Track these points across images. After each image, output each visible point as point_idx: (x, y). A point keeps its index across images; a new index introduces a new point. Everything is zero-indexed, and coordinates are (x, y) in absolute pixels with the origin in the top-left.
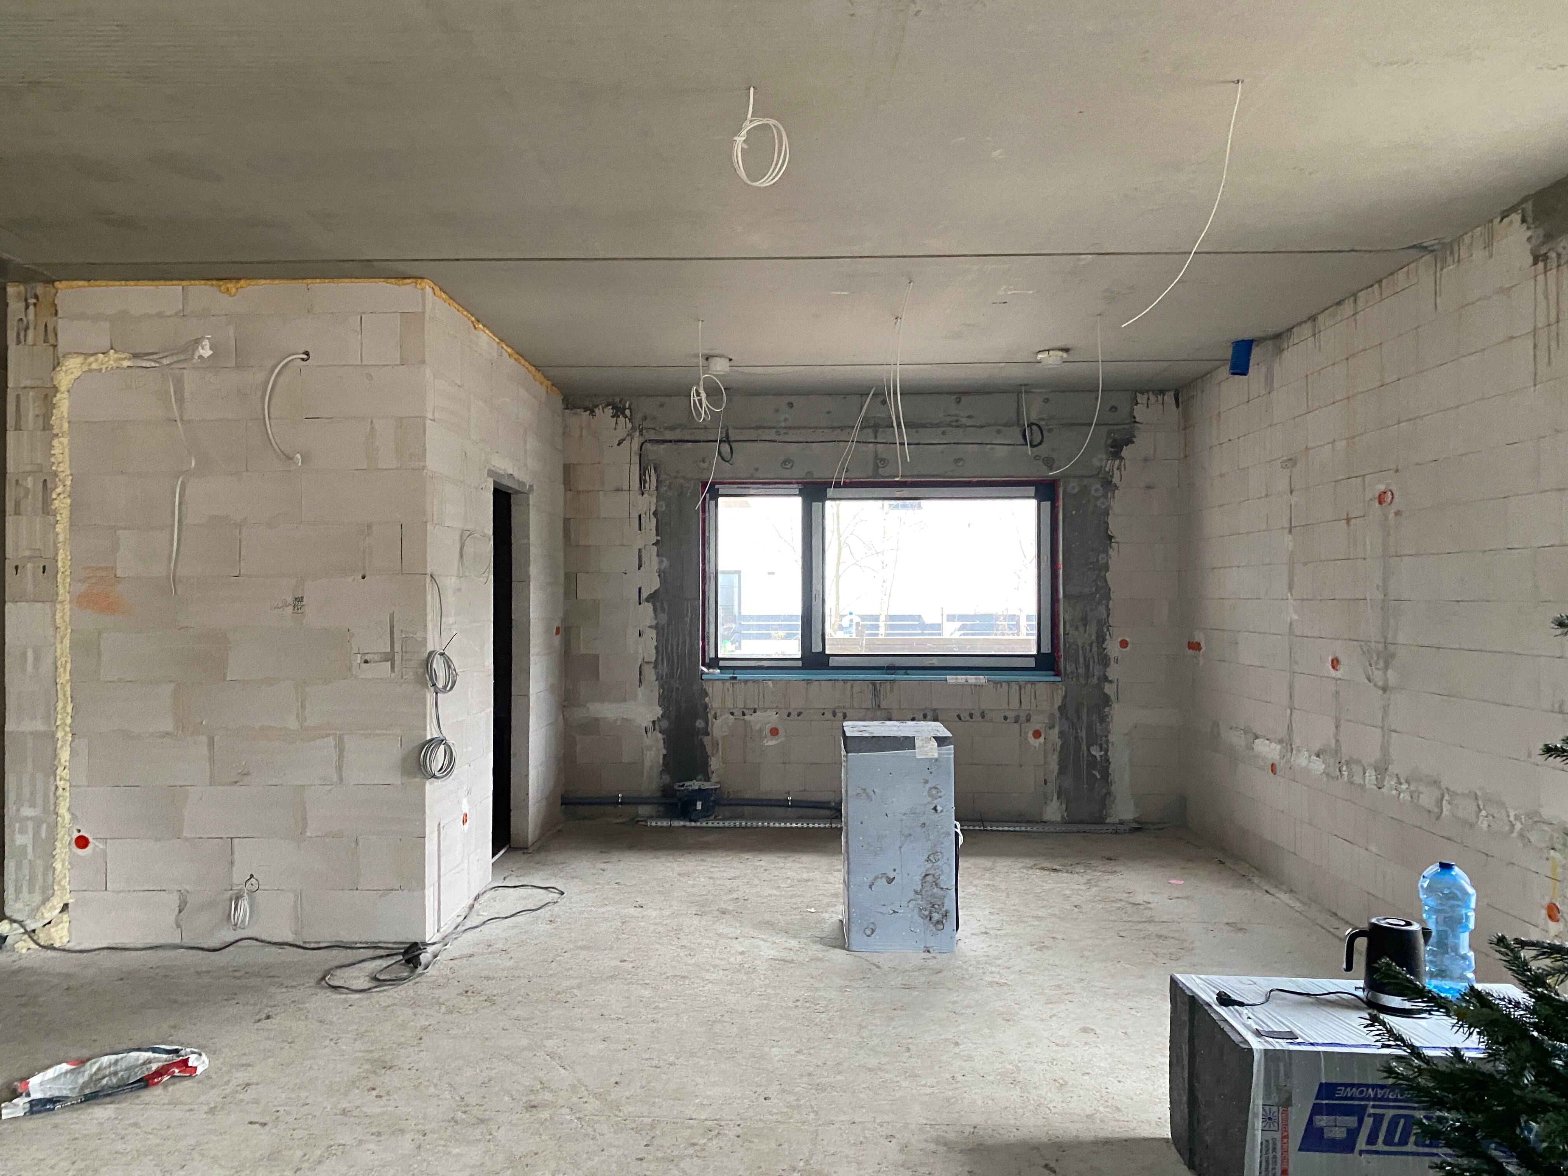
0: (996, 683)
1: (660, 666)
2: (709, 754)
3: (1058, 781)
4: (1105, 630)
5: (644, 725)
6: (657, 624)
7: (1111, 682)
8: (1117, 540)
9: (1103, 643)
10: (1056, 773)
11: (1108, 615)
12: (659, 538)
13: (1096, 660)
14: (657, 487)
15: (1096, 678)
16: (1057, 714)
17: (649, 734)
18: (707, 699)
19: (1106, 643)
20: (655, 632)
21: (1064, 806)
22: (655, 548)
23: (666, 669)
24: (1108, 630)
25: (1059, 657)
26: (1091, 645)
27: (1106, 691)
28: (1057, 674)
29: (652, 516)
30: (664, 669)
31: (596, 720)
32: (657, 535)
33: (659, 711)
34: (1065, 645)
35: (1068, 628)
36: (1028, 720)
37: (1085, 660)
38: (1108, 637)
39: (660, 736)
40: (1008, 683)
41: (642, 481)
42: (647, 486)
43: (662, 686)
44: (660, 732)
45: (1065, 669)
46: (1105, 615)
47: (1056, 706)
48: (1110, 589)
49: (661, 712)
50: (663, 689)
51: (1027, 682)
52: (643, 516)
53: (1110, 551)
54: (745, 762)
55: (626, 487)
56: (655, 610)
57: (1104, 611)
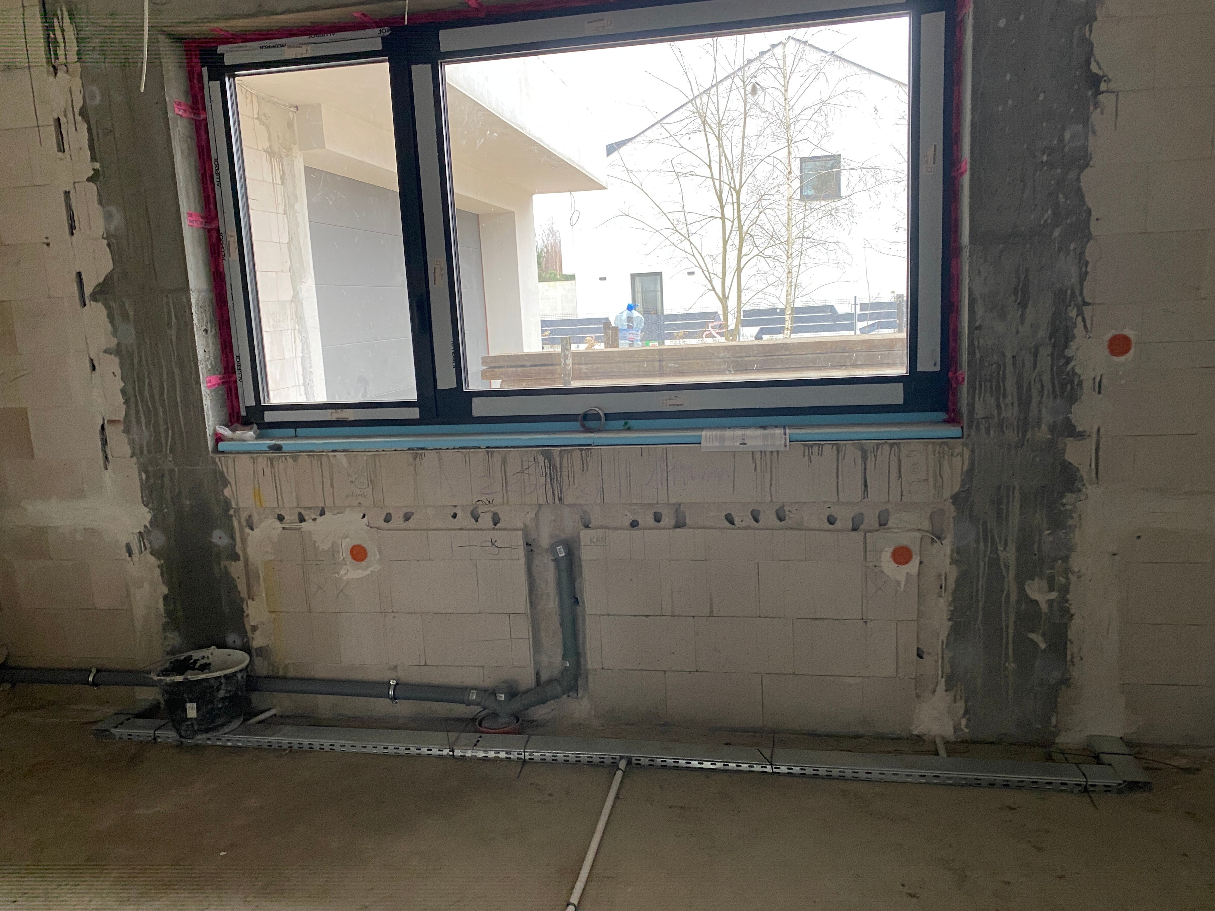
0: (809, 444)
1: (134, 428)
2: (244, 594)
3: (948, 654)
4: (1073, 313)
5: (123, 541)
6: (118, 344)
7: (1081, 436)
8: (1112, 85)
9: (1066, 346)
10: (943, 637)
11: (1083, 277)
12: (97, 166)
13: (1048, 386)
14: (79, 53)
15: (1044, 427)
16: (951, 510)
17: (136, 557)
18: (227, 492)
19: (1073, 345)
20: (117, 360)
21: (960, 706)
22: (93, 186)
23: (146, 433)
24: (1080, 313)
25: (959, 383)
26: (1036, 352)
27: (1070, 456)
28: (953, 420)
29: (79, 119)
30: (144, 434)
31: (42, 531)
32: (94, 159)
33: (145, 516)
34: (971, 353)
35: (980, 311)
36: (883, 524)
37: (1019, 386)
38: (1079, 331)
39: (152, 559)
40: (837, 444)
41: (51, 44)
42: (61, 52)
43: (143, 468)
44: (152, 553)
45: (972, 410)
46: (1074, 280)
47: (947, 494)
48: (1089, 212)
49: (149, 517)
50: (146, 472)
51: (880, 442)
52: (63, 120)
53: (1095, 116)
54: (310, 611)
55: (21, 59)
56: (111, 317)
57: (1074, 271)
